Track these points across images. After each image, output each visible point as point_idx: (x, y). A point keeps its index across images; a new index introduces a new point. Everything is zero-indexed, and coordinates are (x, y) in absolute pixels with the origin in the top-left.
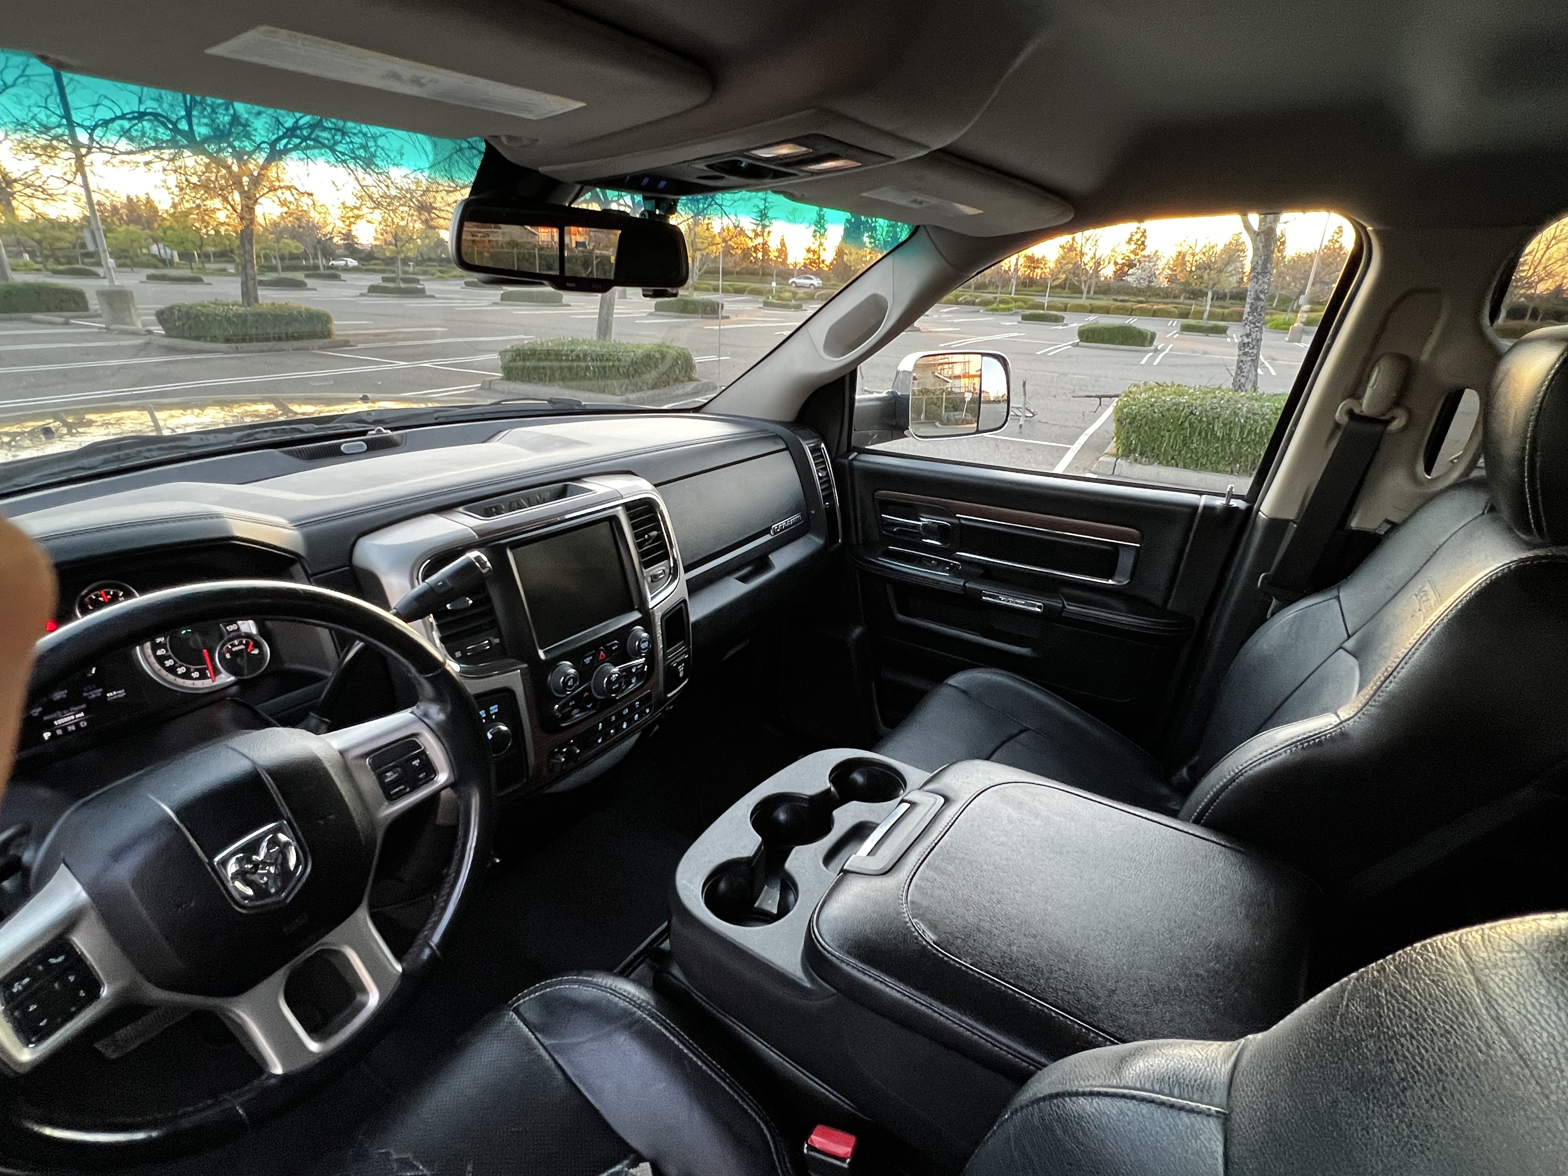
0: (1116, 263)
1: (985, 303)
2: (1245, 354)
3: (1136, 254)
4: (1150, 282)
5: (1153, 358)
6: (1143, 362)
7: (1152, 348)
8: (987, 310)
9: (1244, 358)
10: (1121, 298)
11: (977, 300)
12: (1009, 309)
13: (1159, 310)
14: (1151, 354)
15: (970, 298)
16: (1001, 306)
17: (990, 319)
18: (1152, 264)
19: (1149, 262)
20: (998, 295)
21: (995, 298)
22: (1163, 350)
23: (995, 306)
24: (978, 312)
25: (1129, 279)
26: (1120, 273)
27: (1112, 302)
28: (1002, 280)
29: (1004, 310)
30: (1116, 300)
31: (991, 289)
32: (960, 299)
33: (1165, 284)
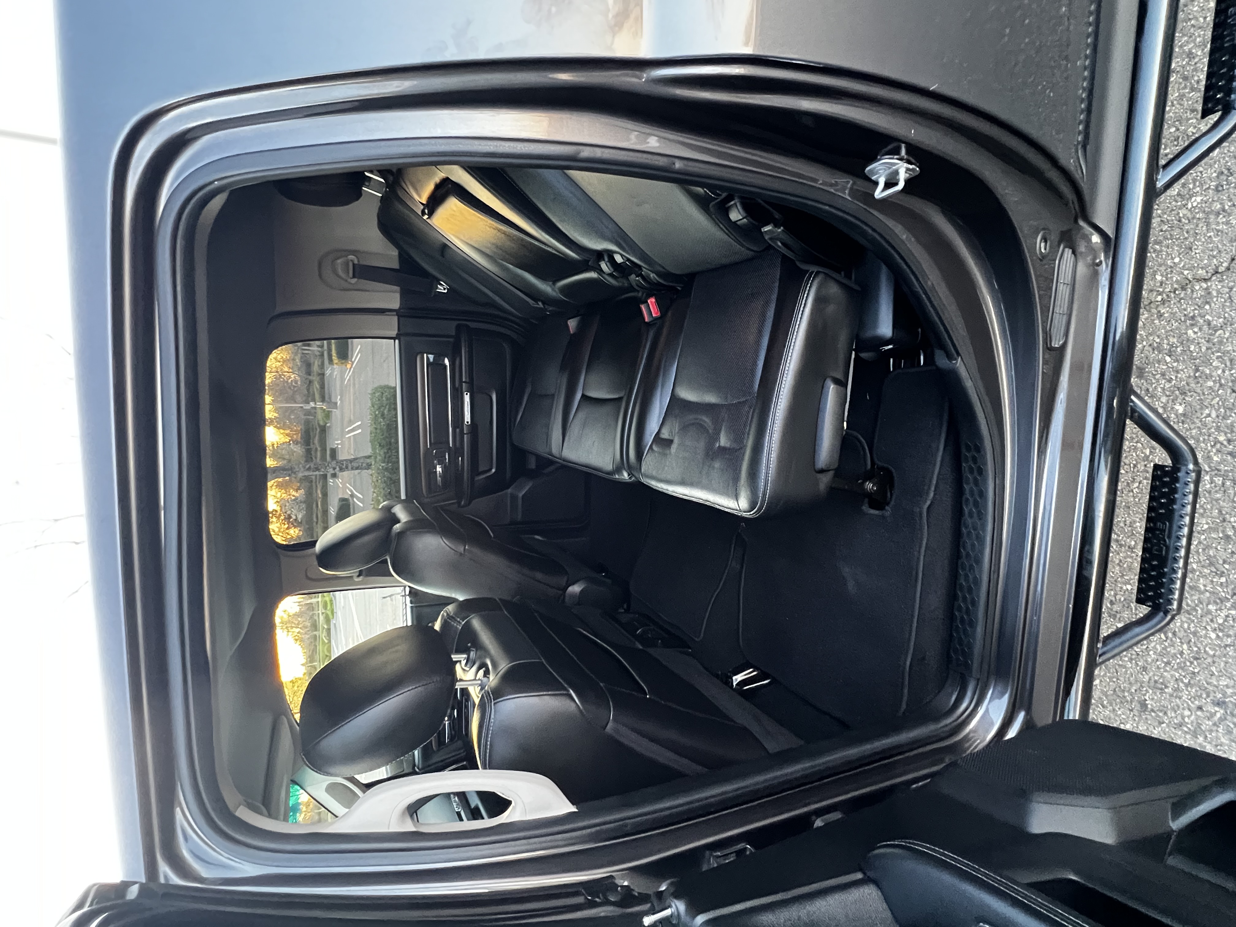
0: (288, 528)
1: (328, 620)
2: (347, 467)
3: (280, 515)
4: (301, 502)
5: (358, 499)
6: (361, 505)
7: (350, 498)
8: (333, 618)
9: (350, 467)
10: (315, 520)
11: (326, 627)
12: (331, 601)
13: (322, 493)
14: (355, 499)
15: (325, 633)
16: (329, 608)
17: (339, 614)
18: (287, 504)
19: (285, 506)
20: (320, 612)
21: (323, 613)
22: (351, 491)
23: (329, 613)
24: (335, 624)
25: (300, 517)
26: (296, 523)
27: (319, 525)
28: (308, 612)
29: (332, 604)
30: (317, 523)
31: (316, 618)
32: (326, 641)
33: (302, 491)
